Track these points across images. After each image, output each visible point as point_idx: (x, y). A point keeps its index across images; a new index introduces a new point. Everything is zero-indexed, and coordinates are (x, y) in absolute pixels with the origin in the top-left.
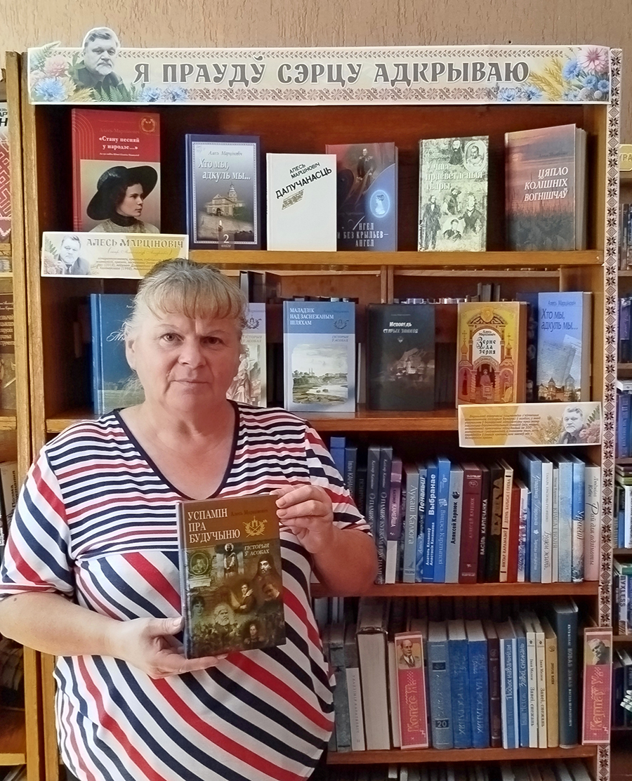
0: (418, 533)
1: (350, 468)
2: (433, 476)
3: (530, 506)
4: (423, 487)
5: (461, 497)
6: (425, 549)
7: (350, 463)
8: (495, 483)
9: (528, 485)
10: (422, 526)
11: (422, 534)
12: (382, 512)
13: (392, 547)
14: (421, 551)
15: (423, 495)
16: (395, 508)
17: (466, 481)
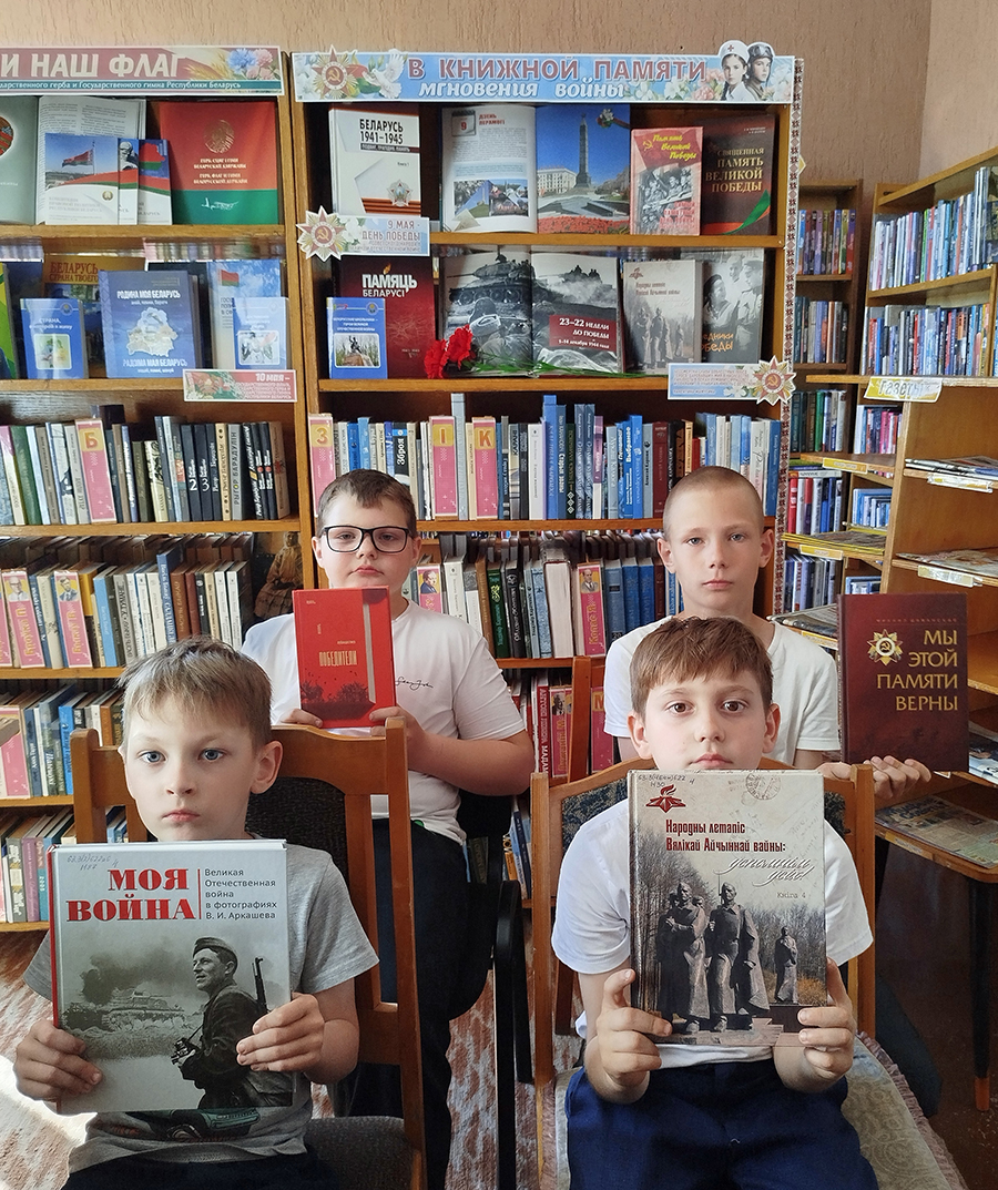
0: (619, 478)
1: (561, 422)
2: (628, 429)
3: (707, 452)
4: (620, 438)
5: (651, 446)
6: (625, 491)
7: (561, 418)
8: (678, 433)
9: (705, 435)
10: (621, 473)
11: (622, 478)
12: (589, 459)
13: (597, 489)
14: (621, 493)
15: (621, 445)
16: (598, 455)
17: (655, 433)
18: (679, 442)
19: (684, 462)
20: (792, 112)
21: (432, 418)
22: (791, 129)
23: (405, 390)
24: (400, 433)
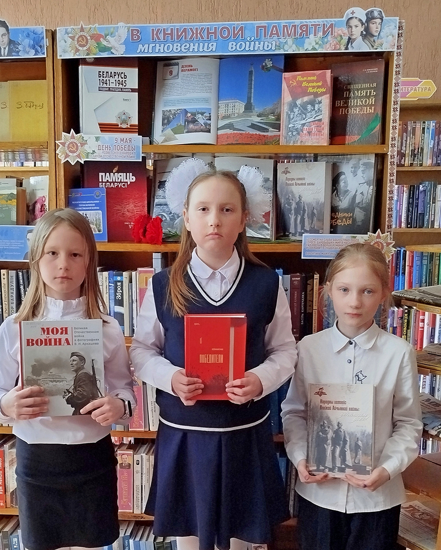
5: (289, 290)
17: (291, 281)
18: (309, 288)
19: (313, 302)
20: (395, 58)
21: (139, 269)
22: (395, 69)
23: (122, 250)
24: (119, 278)
